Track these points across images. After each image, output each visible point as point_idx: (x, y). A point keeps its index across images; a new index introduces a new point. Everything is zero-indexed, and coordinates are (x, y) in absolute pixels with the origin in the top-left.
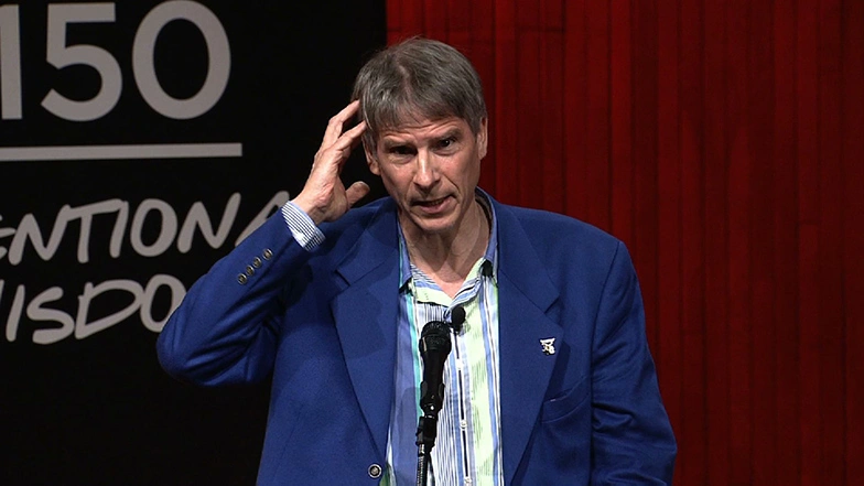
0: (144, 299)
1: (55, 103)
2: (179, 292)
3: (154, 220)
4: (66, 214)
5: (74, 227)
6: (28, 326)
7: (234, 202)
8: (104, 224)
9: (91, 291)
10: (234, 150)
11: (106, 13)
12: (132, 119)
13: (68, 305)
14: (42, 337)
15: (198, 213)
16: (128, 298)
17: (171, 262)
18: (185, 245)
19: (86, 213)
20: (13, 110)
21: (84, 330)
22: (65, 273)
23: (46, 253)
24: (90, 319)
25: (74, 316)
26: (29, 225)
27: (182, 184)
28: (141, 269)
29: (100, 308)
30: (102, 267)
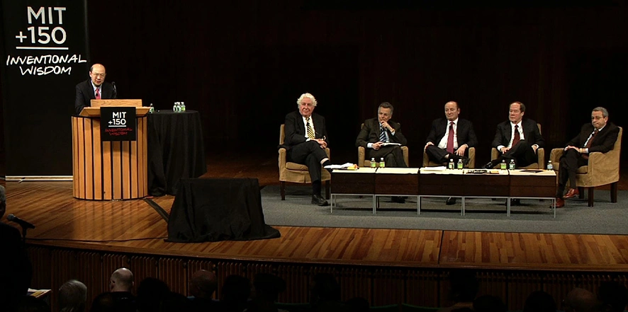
0: (54, 69)
1: (40, 41)
2: (59, 68)
3: (55, 58)
4: (42, 57)
5: (43, 59)
6: (37, 73)
7: (67, 56)
8: (48, 59)
9: (46, 68)
10: (67, 49)
11: (47, 28)
12: (52, 44)
13: (43, 70)
14: (39, 74)
15: (62, 57)
16: (52, 69)
17: (58, 64)
18: (60, 62)
19: (45, 57)
20: (33, 41)
21: (45, 74)
22: (42, 65)
23: (39, 62)
24: (47, 71)
25: (44, 71)
26: (37, 58)
27: (60, 53)
28: (54, 65)
29: (48, 70)
30: (48, 65)
